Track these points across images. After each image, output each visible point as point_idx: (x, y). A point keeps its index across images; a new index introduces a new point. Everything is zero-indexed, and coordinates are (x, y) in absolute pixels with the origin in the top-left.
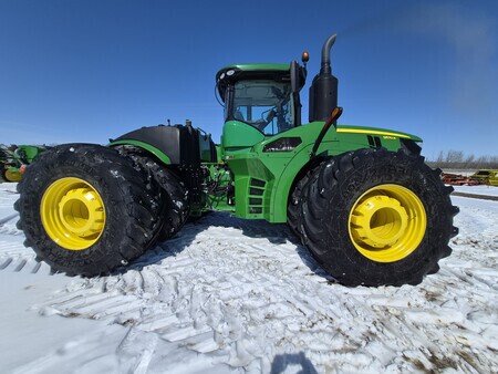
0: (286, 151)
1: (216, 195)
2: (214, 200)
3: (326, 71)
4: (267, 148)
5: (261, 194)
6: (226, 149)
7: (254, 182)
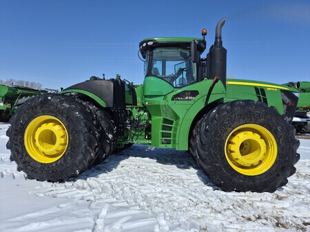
0: (188, 100)
1: (136, 131)
2: (134, 135)
3: (218, 44)
4: (175, 98)
5: (171, 130)
6: (146, 96)
7: (165, 121)
